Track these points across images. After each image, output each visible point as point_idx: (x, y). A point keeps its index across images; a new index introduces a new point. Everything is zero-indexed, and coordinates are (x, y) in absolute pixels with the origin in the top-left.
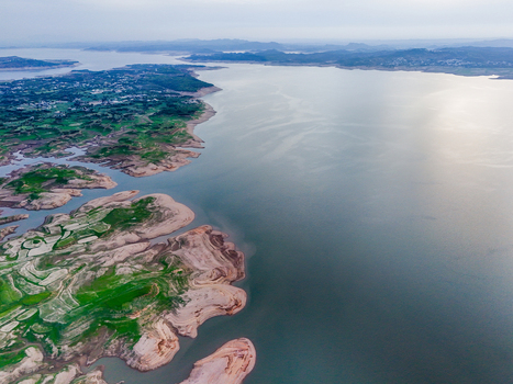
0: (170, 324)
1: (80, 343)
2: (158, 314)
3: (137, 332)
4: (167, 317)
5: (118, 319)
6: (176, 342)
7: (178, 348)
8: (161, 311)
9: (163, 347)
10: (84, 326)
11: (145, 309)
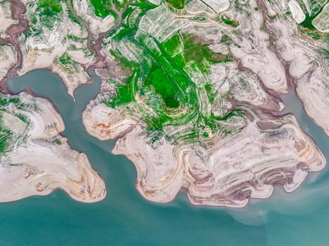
0: (130, 130)
1: (113, 58)
2: (141, 119)
3: (119, 104)
4: (138, 128)
5: (136, 84)
6: (108, 138)
7: (102, 139)
8: (147, 121)
9: (101, 128)
10: (131, 55)
11: (147, 107)
